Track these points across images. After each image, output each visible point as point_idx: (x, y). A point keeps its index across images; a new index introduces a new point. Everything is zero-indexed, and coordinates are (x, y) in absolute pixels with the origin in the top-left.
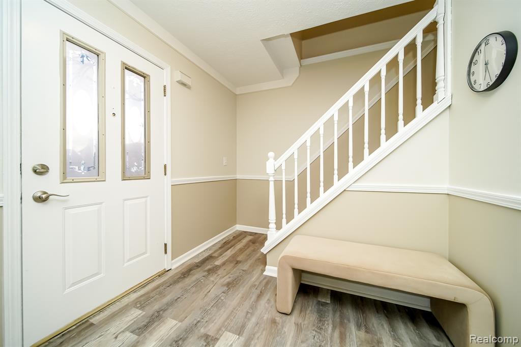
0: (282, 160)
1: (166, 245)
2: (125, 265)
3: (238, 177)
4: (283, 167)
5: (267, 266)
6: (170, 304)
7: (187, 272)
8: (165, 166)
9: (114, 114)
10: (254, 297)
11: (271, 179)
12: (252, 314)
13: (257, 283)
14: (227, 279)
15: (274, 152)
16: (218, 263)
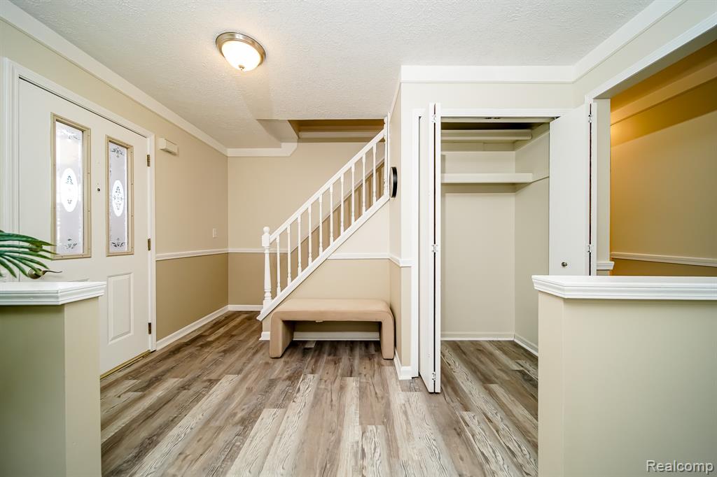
0: (276, 234)
1: (150, 324)
2: (110, 343)
3: (230, 250)
4: (278, 241)
5: (263, 333)
6: (168, 371)
7: (176, 350)
8: (149, 241)
9: (99, 190)
10: (250, 355)
11: (267, 252)
12: (249, 363)
13: (253, 346)
14: (223, 348)
15: (268, 226)
16: (210, 339)
